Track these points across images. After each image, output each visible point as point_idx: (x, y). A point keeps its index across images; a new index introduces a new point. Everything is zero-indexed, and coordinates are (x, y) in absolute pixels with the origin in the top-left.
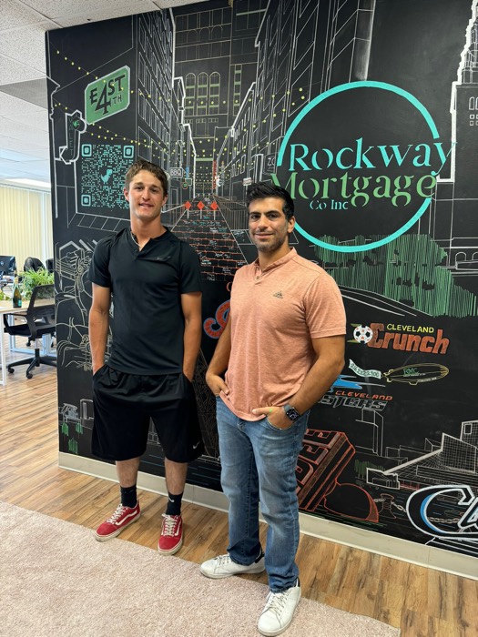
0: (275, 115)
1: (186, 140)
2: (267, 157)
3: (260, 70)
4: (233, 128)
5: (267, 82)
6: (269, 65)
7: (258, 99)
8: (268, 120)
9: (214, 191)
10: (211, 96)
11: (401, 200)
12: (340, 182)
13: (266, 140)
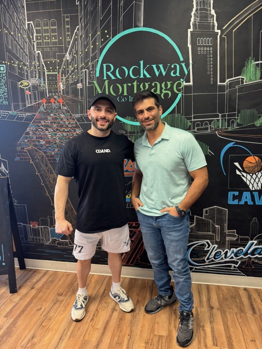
0: (92, 47)
1: (39, 61)
2: (90, 71)
3: (81, 19)
4: (68, 54)
5: (85, 26)
6: (86, 16)
7: (81, 36)
8: (89, 49)
9: (60, 92)
10: (52, 34)
11: (166, 95)
12: (133, 86)
13: (88, 62)
